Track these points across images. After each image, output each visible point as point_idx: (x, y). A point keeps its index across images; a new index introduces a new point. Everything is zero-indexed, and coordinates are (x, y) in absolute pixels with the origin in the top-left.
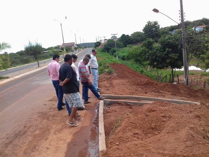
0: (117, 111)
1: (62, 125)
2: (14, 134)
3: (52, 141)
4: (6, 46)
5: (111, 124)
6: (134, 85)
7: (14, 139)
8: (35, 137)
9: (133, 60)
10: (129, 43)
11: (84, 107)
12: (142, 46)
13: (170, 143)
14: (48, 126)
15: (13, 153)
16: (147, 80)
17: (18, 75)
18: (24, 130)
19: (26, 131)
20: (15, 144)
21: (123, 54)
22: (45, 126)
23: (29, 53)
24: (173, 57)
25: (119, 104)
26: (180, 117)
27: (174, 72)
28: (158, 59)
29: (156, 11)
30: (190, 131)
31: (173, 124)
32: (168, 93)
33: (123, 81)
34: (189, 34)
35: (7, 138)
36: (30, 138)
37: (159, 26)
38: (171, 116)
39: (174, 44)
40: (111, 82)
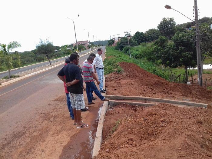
0: (121, 112)
1: (62, 126)
2: (13, 135)
3: (49, 144)
4: (17, 45)
5: (110, 127)
6: (143, 85)
7: (12, 140)
8: (32, 138)
9: (146, 58)
10: (143, 41)
11: (87, 108)
12: (155, 44)
13: (164, 151)
14: (47, 127)
15: (9, 155)
16: (157, 79)
17: (28, 74)
18: (24, 131)
19: (25, 132)
20: (12, 145)
21: (137, 53)
22: (45, 127)
23: (40, 52)
24: (186, 55)
25: (124, 105)
26: (180, 122)
27: (188, 72)
28: (170, 58)
29: (168, 7)
30: (187, 139)
31: (171, 131)
32: (179, 94)
33: (132, 81)
34: (203, 31)
35: (5, 139)
36: (28, 140)
37: (174, 22)
38: (170, 121)
39: (188, 41)
40: (119, 81)
